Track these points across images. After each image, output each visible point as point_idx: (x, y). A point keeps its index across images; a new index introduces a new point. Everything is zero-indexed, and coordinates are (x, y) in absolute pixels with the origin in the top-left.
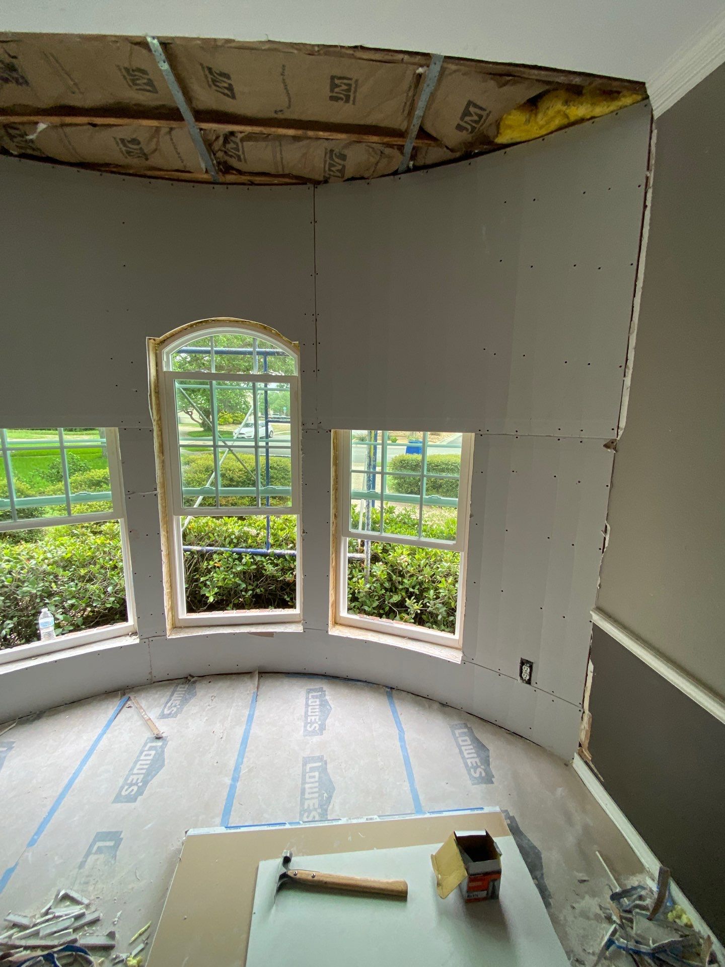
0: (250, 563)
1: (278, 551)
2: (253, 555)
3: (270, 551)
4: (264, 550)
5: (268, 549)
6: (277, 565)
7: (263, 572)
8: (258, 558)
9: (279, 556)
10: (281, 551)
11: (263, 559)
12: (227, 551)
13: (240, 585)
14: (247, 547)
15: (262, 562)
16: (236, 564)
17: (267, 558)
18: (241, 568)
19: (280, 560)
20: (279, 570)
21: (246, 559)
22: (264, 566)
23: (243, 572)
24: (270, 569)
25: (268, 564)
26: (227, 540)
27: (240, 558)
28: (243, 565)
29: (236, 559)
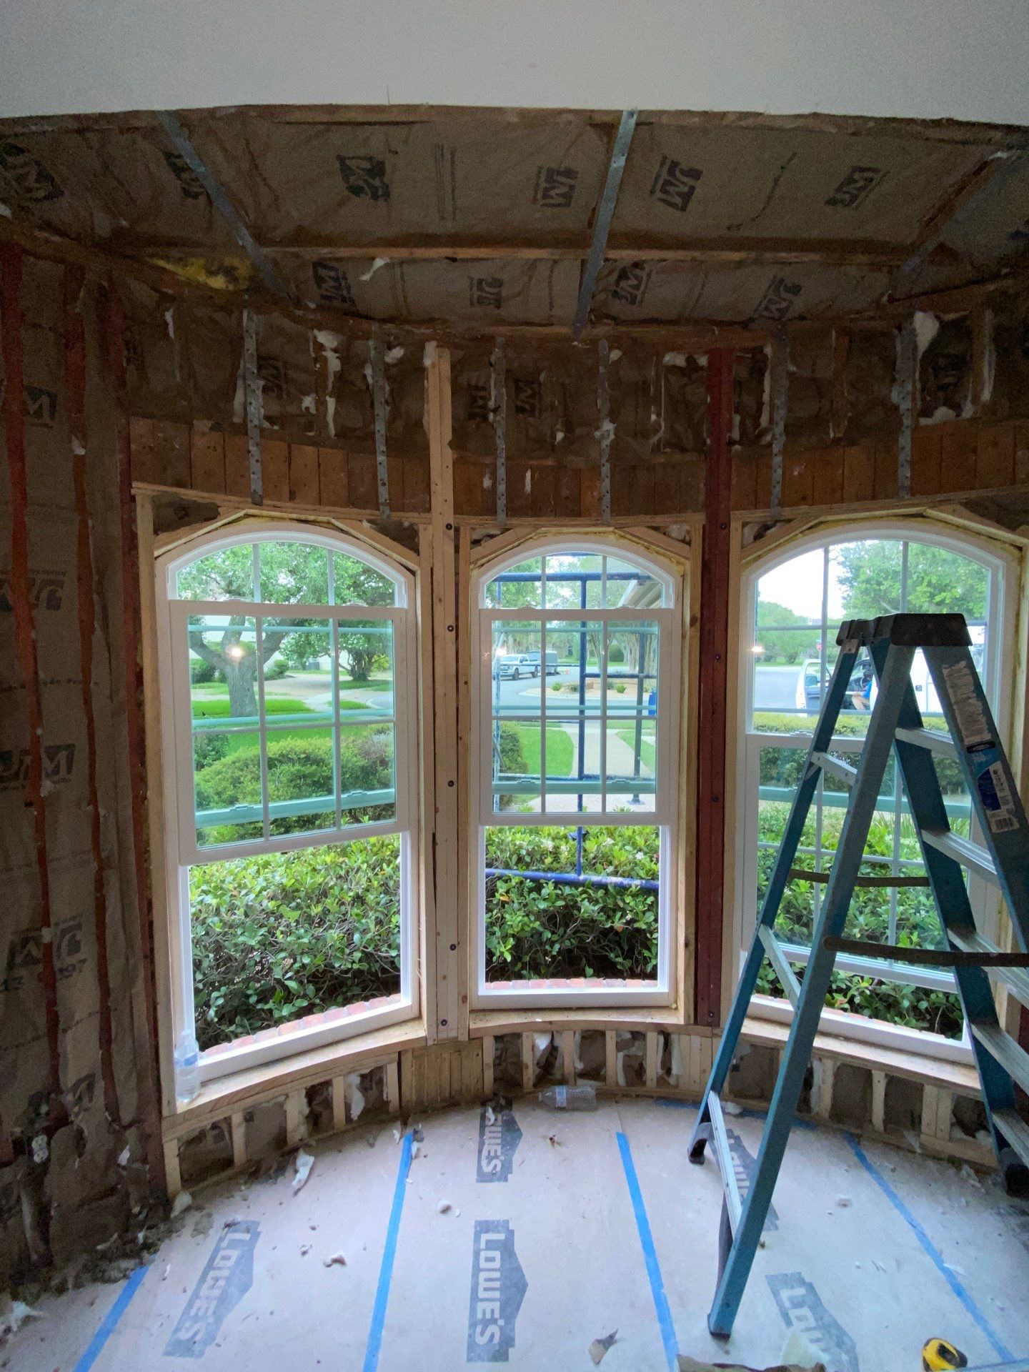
0: (553, 897)
1: (595, 878)
2: (558, 884)
3: (582, 877)
4: (572, 876)
5: (579, 875)
6: (596, 901)
7: (574, 912)
8: (567, 890)
9: (599, 886)
10: (600, 878)
11: (574, 891)
12: (516, 875)
13: (540, 934)
14: (544, 871)
15: (572, 895)
16: (534, 899)
17: (580, 889)
18: (543, 905)
19: (601, 893)
20: (602, 910)
21: (548, 890)
22: (576, 902)
23: (545, 911)
24: (588, 909)
25: (583, 900)
26: (515, 858)
27: (538, 888)
28: (545, 900)
29: (531, 890)
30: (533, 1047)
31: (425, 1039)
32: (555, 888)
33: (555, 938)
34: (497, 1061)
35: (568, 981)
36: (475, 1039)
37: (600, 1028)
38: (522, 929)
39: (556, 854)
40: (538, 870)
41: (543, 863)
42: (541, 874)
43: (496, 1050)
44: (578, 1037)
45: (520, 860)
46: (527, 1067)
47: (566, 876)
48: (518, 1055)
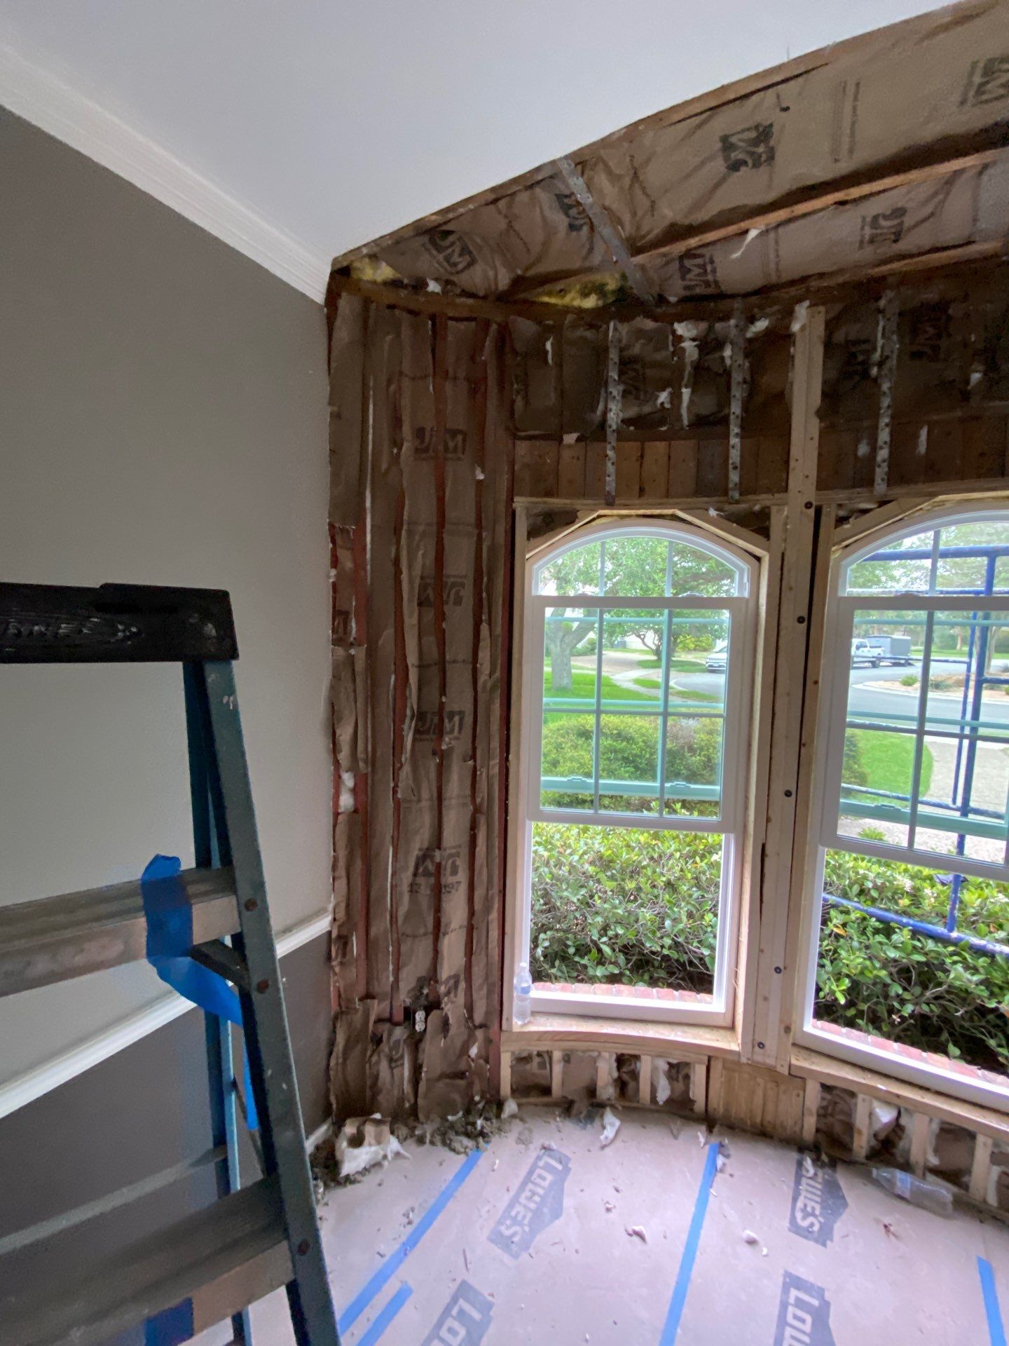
0: (910, 948)
1: (976, 941)
2: (917, 933)
3: (954, 934)
4: (940, 929)
5: (951, 930)
6: (975, 970)
7: (940, 974)
8: (930, 945)
9: (980, 952)
10: (983, 942)
11: (940, 948)
12: (857, 909)
13: (886, 985)
14: (896, 912)
15: (939, 953)
16: (881, 943)
17: (951, 949)
18: (893, 954)
19: (982, 961)
20: (981, 983)
21: (903, 936)
22: (943, 963)
23: (895, 961)
24: (959, 975)
25: (955, 963)
26: (856, 889)
27: (888, 931)
28: (895, 947)
29: (877, 931)
30: (871, 1115)
31: (738, 1054)
32: (913, 938)
33: (907, 996)
34: (822, 1112)
35: (924, 1054)
36: (797, 1078)
37: (971, 1128)
38: (862, 973)
39: (916, 896)
40: (887, 910)
41: (897, 903)
42: (892, 915)
43: (823, 1099)
44: (935, 1127)
45: (862, 892)
46: (860, 1132)
47: (930, 927)
48: (850, 1114)
